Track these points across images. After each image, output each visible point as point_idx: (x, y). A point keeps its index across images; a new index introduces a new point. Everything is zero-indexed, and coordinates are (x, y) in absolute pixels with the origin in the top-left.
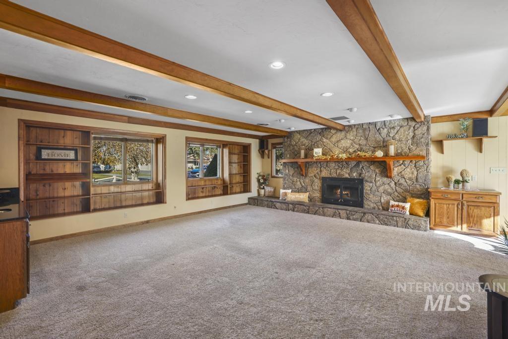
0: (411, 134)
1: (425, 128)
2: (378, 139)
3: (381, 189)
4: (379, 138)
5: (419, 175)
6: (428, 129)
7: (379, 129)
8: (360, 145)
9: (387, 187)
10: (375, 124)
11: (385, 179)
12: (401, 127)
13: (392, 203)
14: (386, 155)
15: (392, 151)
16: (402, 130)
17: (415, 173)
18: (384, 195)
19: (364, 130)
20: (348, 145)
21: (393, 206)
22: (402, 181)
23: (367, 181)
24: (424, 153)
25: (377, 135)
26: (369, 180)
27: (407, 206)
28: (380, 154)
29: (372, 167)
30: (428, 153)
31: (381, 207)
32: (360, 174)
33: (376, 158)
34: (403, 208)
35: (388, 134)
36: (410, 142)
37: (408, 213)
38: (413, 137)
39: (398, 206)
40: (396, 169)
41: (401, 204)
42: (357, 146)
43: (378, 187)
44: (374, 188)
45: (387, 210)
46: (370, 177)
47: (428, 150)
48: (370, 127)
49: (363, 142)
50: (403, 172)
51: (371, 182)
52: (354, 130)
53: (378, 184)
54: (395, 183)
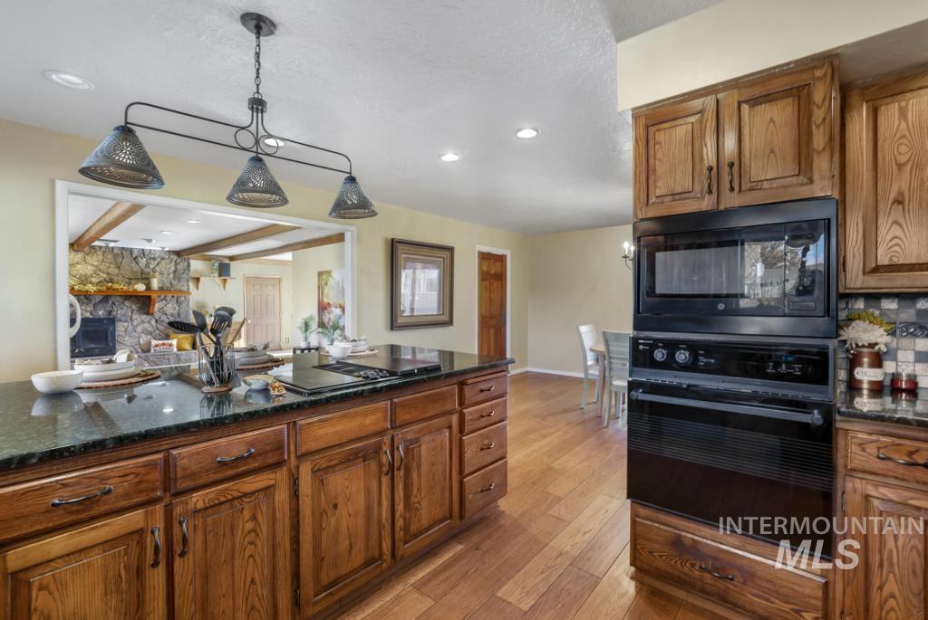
0: (173, 268)
1: (186, 264)
2: (135, 270)
3: (139, 329)
4: (136, 268)
5: (181, 311)
6: (189, 265)
7: (136, 257)
8: (108, 274)
9: (146, 325)
10: (131, 251)
11: (144, 317)
12: (162, 259)
13: (154, 342)
14: (149, 288)
15: (155, 284)
16: (163, 262)
17: (177, 308)
18: (143, 335)
19: (115, 256)
20: (89, 273)
21: (157, 346)
22: (164, 318)
23: (120, 320)
24: (185, 288)
25: (134, 264)
26: (123, 318)
27: (174, 342)
28: (141, 287)
29: (127, 303)
30: (188, 289)
31: (139, 350)
32: (110, 313)
33: (135, 291)
34: (171, 345)
35: (147, 265)
36: (171, 276)
37: (175, 350)
38: (175, 272)
39: (164, 344)
40: (157, 305)
41: (166, 342)
42: (105, 276)
43: (135, 327)
44: (131, 328)
45: (149, 351)
46: (125, 315)
47: (188, 286)
48: (124, 253)
49: (113, 270)
50: (166, 309)
51: (126, 321)
52: (100, 253)
53: (135, 323)
54: (156, 321)
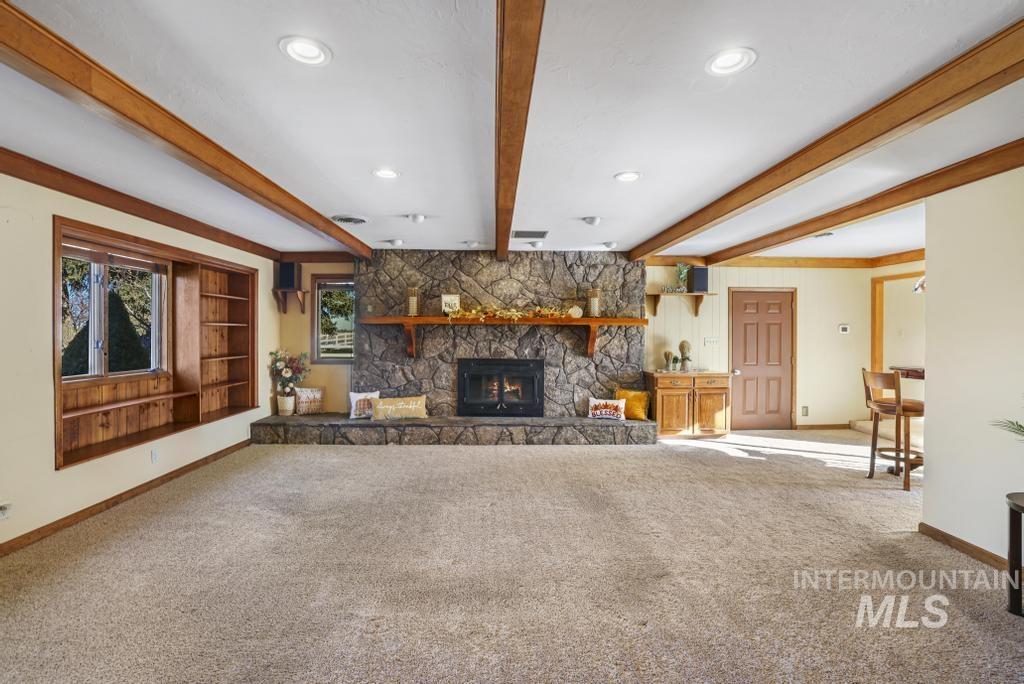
0: (621, 280)
1: (639, 272)
2: (569, 285)
3: (574, 379)
4: (571, 283)
5: (632, 351)
6: (643, 274)
7: (571, 266)
8: (536, 293)
9: (583, 373)
10: (564, 255)
11: (582, 361)
12: (606, 266)
13: (593, 402)
14: (587, 313)
15: (596, 306)
16: (607, 271)
17: (626, 347)
18: (578, 388)
19: (545, 265)
20: (514, 292)
21: (596, 408)
22: (607, 362)
23: (550, 364)
24: (637, 314)
25: (568, 277)
26: (553, 361)
27: (622, 404)
28: (576, 312)
29: (558, 337)
30: (642, 315)
31: (573, 412)
32: (537, 351)
33: (569, 318)
34: (616, 409)
35: (585, 278)
36: (618, 293)
37: (623, 417)
38: (623, 286)
39: (606, 406)
40: (598, 340)
41: (610, 402)
42: (532, 296)
43: (568, 375)
44: (562, 377)
45: (585, 415)
46: (556, 355)
47: (642, 308)
48: (556, 260)
49: (543, 288)
50: (608, 345)
51: (557, 366)
52: (527, 262)
53: (569, 368)
54: (596, 366)
